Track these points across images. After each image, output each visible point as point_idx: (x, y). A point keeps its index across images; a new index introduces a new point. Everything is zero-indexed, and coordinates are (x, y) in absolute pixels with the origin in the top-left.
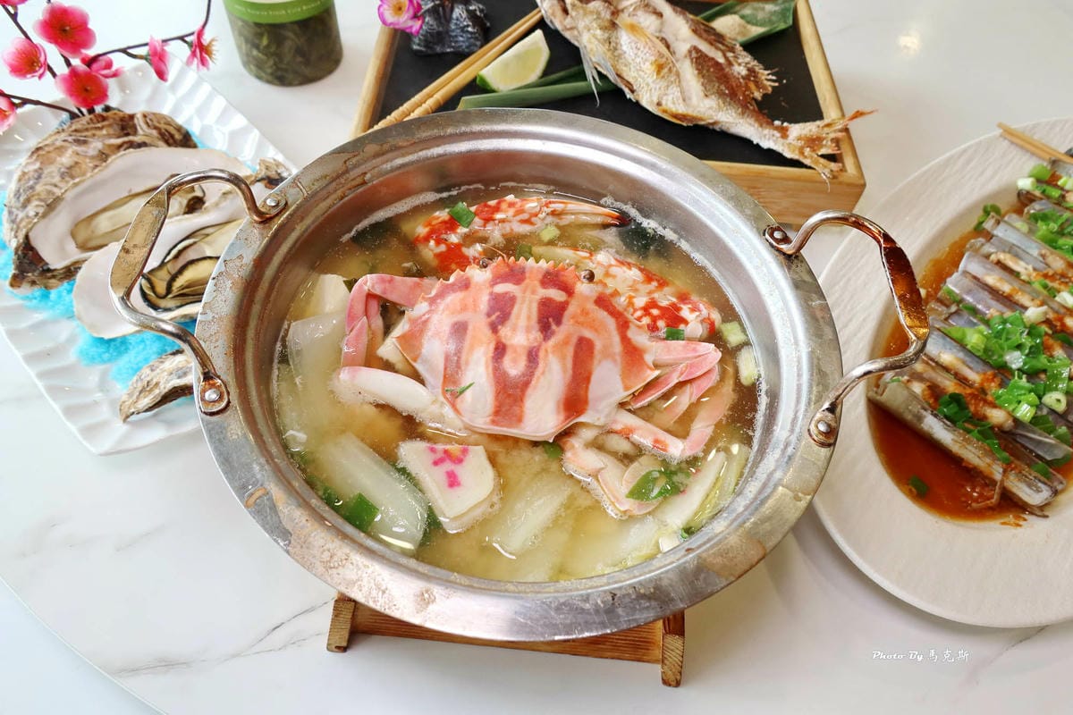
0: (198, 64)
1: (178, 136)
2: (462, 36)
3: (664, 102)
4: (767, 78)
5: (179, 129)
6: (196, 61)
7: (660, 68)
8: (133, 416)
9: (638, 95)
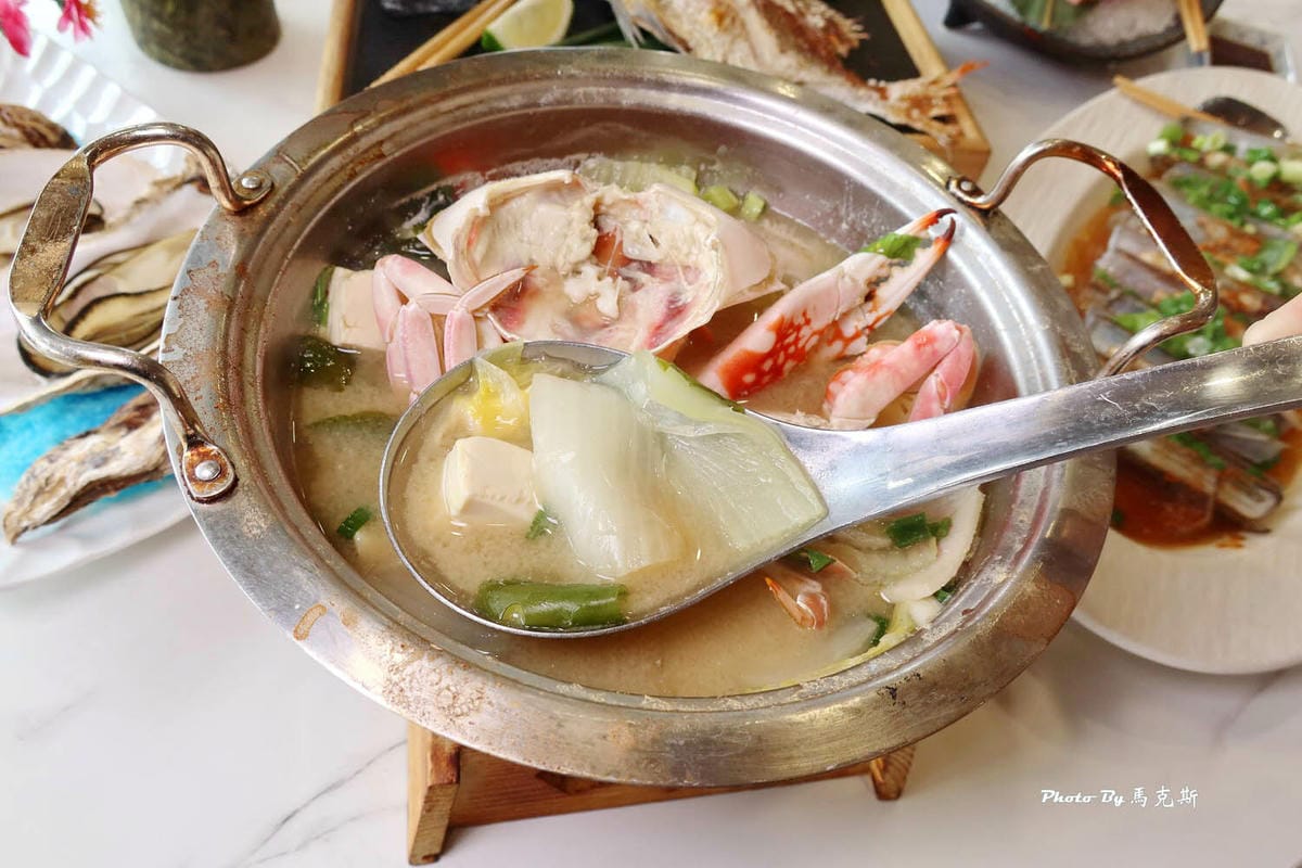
0: (75, 31)
1: (52, 138)
4: (851, 29)
5: (53, 127)
6: (71, 26)
7: (720, 18)
8: (27, 533)
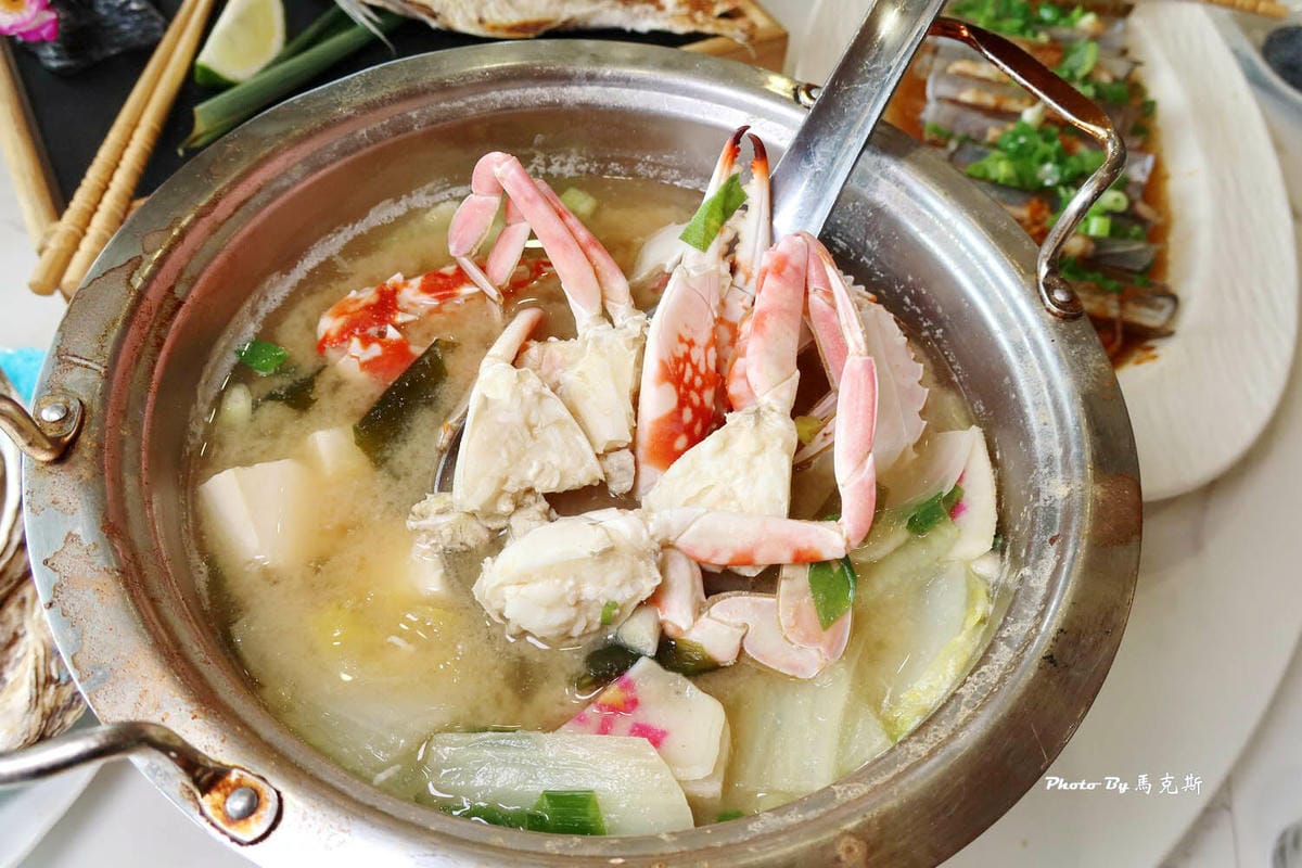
2: (125, 22)
3: (486, 16)
9: (445, 18)
